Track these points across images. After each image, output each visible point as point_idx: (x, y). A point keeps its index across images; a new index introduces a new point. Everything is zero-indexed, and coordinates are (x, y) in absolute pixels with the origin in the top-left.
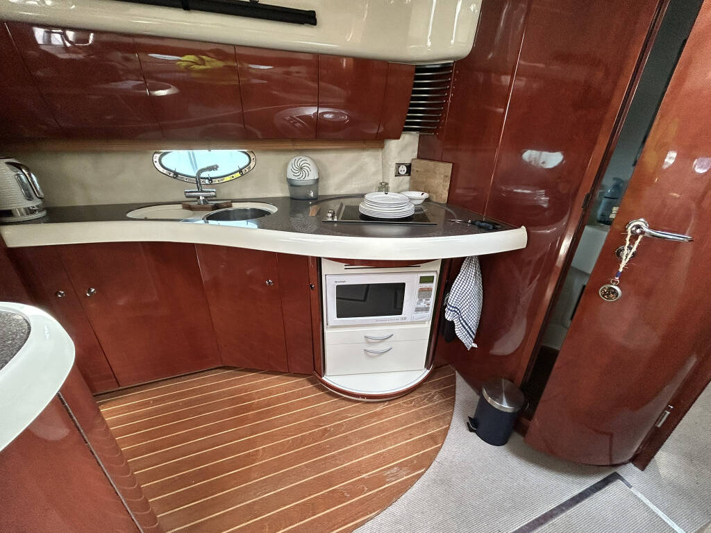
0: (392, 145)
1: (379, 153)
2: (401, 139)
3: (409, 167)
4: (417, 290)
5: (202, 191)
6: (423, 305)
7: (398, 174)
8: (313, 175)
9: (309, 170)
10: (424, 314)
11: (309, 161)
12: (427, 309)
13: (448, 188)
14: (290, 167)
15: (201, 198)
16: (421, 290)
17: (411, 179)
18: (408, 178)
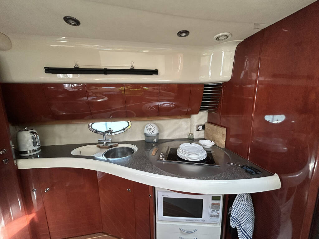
0: (195, 117)
1: (188, 120)
2: (199, 114)
3: (204, 127)
4: (211, 204)
5: (105, 140)
6: (215, 213)
7: (198, 130)
8: (156, 132)
9: (154, 129)
10: (216, 219)
11: (154, 126)
12: (218, 216)
13: (225, 140)
14: (146, 128)
15: (105, 143)
16: (213, 204)
17: (205, 132)
18: (203, 131)
